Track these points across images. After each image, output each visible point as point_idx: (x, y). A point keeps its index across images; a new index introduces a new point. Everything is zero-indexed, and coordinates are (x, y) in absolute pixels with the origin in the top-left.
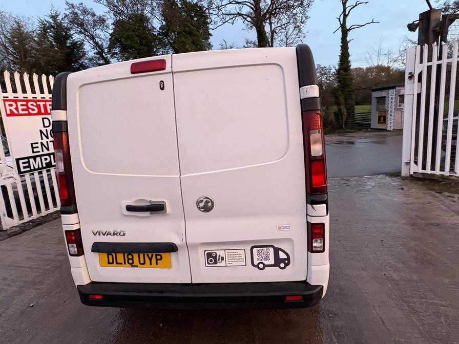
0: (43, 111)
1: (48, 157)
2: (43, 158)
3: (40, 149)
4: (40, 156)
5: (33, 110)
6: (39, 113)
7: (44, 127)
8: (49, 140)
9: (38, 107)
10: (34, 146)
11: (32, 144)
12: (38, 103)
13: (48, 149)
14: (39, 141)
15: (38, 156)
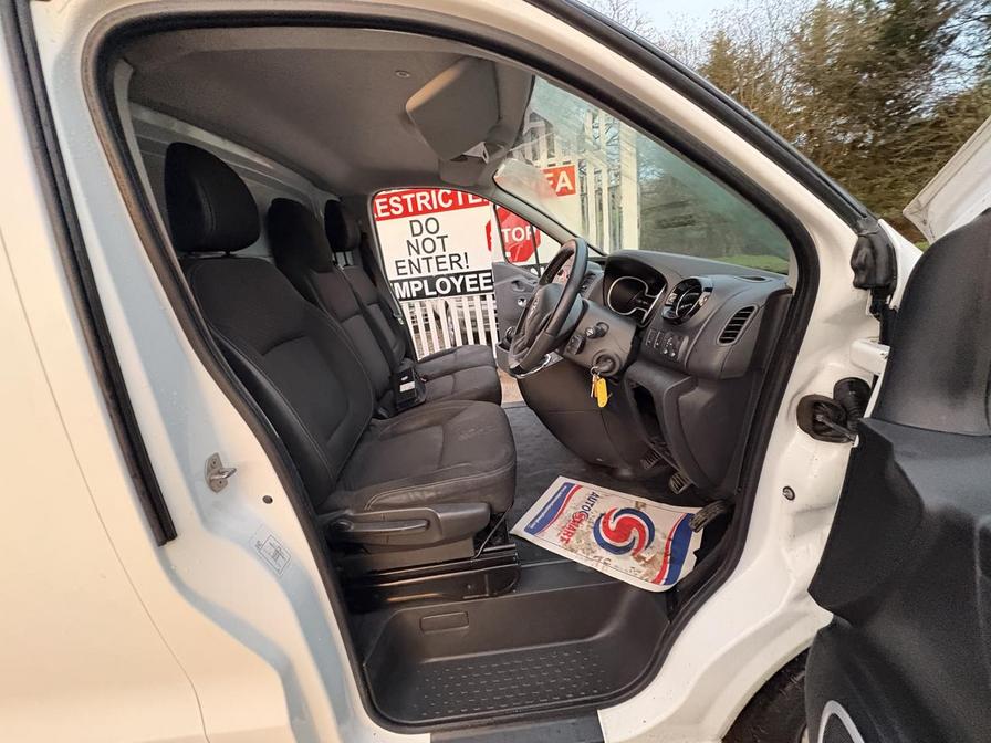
0: (411, 210)
1: (418, 282)
2: (412, 283)
3: (407, 270)
4: (409, 280)
5: (397, 209)
6: (406, 213)
7: (414, 235)
8: (420, 257)
9: (404, 202)
10: (400, 264)
11: (397, 262)
12: (404, 197)
13: (419, 271)
14: (407, 258)
15: (405, 280)
